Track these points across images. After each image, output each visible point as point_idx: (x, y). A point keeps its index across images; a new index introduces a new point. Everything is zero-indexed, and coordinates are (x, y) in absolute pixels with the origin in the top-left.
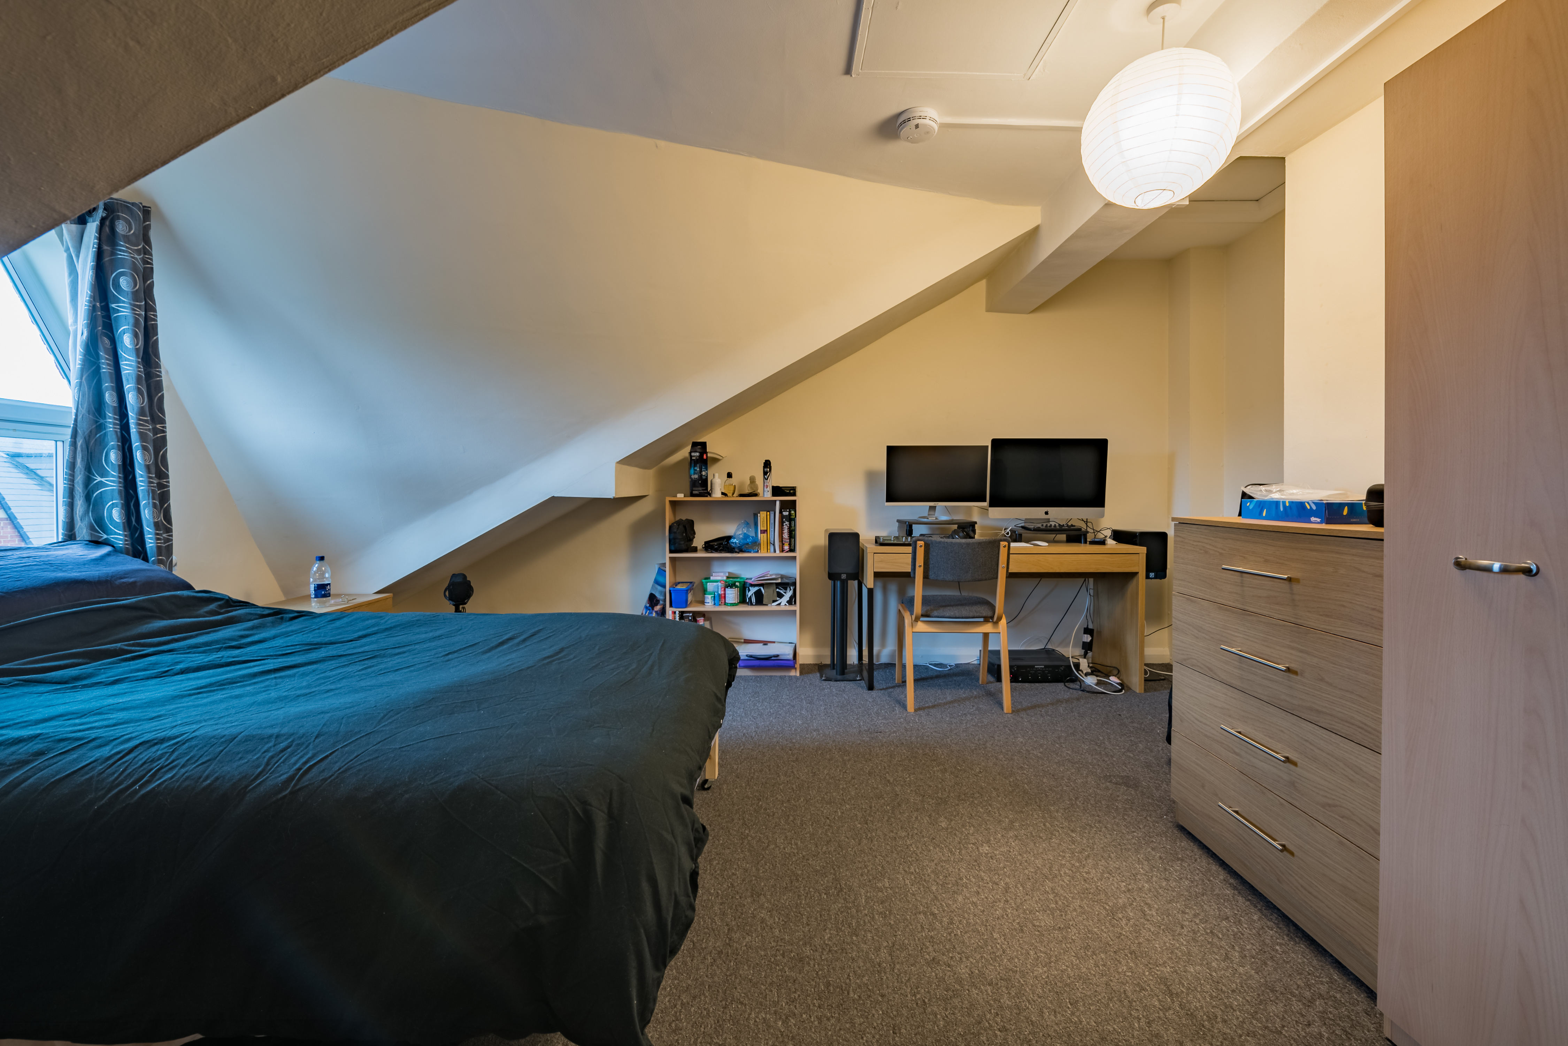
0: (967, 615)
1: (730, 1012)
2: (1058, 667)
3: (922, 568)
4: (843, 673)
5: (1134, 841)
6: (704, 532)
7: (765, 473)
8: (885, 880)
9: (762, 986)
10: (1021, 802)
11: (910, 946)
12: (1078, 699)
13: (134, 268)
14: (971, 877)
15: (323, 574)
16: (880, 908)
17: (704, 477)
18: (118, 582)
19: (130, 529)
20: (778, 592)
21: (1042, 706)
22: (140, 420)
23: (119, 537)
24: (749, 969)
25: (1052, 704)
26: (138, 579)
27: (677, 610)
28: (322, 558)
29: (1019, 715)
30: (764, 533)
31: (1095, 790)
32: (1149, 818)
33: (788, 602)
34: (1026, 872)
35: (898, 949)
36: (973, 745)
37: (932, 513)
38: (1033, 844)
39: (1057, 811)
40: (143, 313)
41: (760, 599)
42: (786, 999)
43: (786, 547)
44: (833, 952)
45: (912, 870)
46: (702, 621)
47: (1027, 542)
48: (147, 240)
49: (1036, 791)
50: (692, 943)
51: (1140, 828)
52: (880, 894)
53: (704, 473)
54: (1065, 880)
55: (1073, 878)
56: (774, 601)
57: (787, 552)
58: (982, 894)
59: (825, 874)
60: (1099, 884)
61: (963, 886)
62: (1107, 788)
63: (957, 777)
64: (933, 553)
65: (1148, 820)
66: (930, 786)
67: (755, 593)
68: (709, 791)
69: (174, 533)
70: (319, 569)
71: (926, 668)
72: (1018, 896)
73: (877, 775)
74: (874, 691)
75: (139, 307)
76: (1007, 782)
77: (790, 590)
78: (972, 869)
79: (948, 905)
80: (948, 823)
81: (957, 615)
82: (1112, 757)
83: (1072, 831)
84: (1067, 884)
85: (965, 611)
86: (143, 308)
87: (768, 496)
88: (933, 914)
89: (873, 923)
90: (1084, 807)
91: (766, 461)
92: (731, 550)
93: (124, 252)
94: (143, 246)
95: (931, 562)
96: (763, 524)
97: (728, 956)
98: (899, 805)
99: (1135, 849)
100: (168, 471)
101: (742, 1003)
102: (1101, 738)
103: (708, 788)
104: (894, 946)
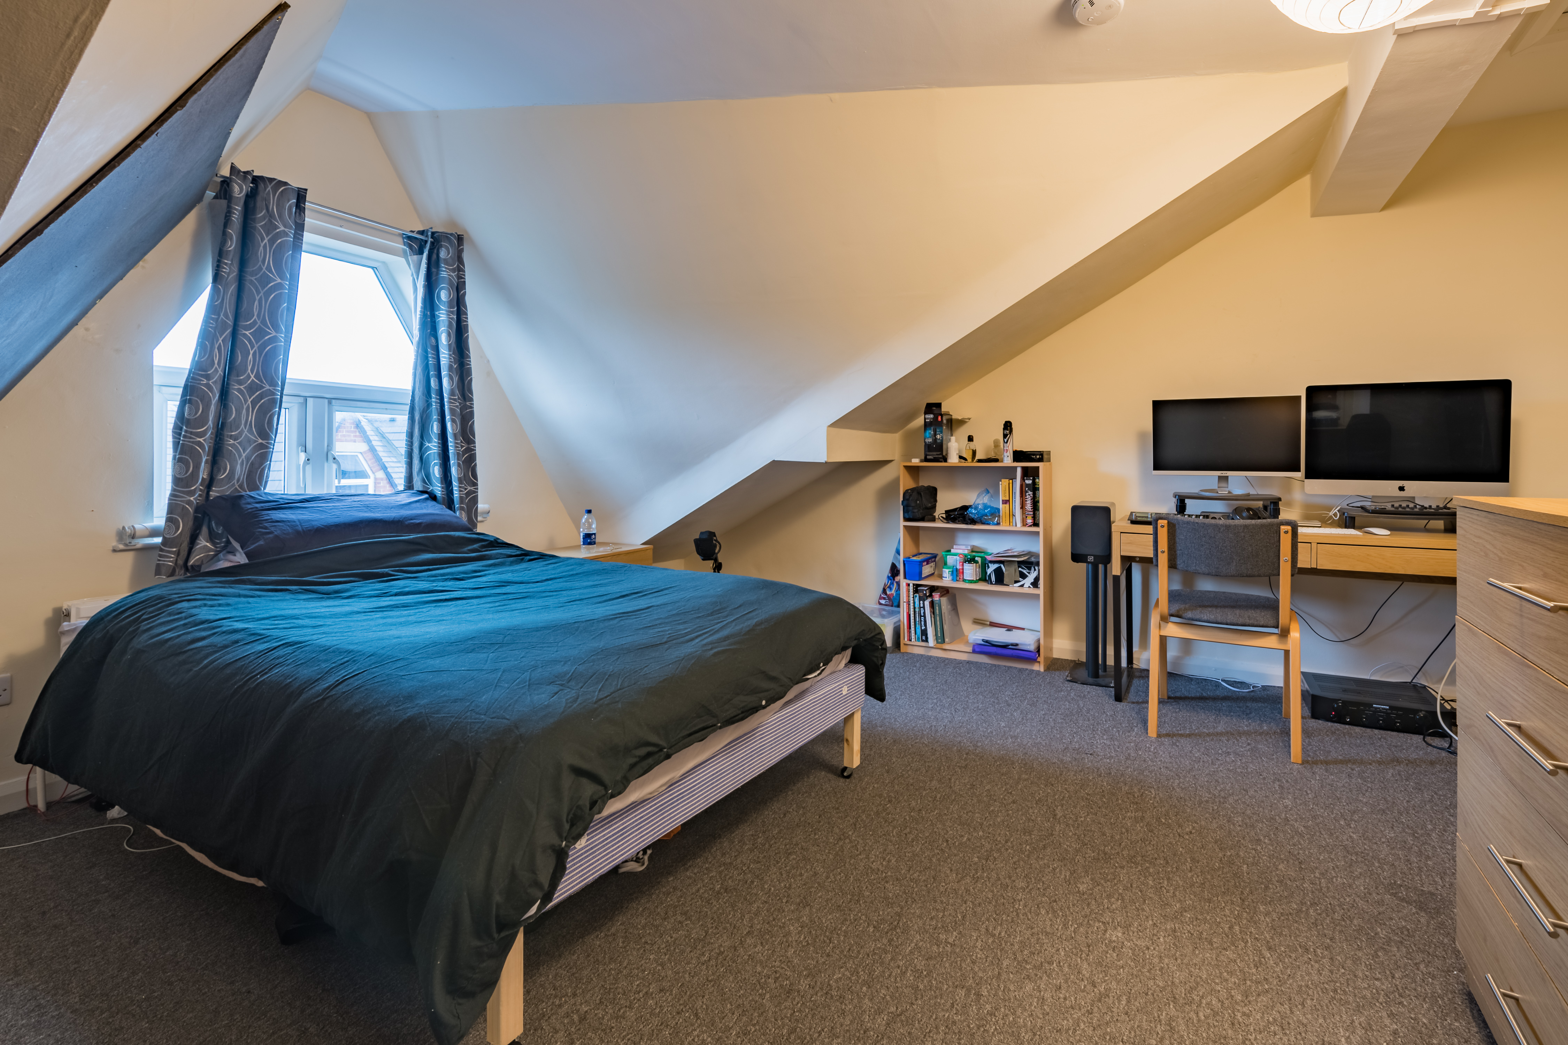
0: (1235, 621)
1: (679, 1020)
2: (1416, 711)
3: (1166, 554)
4: (1096, 675)
5: (1365, 992)
6: (947, 500)
7: (1005, 436)
8: (955, 933)
9: (729, 1005)
10: (1220, 887)
11: (919, 1023)
12: (1432, 763)
13: (451, 283)
14: (1066, 965)
15: (590, 525)
16: (920, 963)
17: (939, 441)
18: (407, 523)
19: (446, 483)
20: (1020, 571)
21: (1361, 762)
22: (450, 399)
23: (438, 489)
24: (733, 981)
25: (1380, 763)
26: (425, 521)
27: (911, 583)
28: (589, 512)
29: (1312, 768)
30: (1006, 503)
31: (1357, 899)
32: (1422, 966)
33: (1032, 584)
34: (1151, 983)
35: (902, 1021)
36: (1207, 795)
37: (1223, 484)
38: (1191, 948)
39: (1267, 914)
40: (455, 317)
41: (1000, 578)
42: (741, 1028)
43: (1030, 521)
44: (829, 996)
45: (996, 932)
46: (938, 596)
47: (1359, 528)
48: (460, 260)
49: (1256, 878)
50: (704, 934)
51: (1393, 977)
52: (935, 948)
53: (938, 437)
54: (1201, 1015)
55: (1215, 1014)
56: (1016, 582)
57: (1030, 526)
58: (1063, 992)
59: (892, 904)
60: (1252, 1038)
61: (1046, 972)
62: (1381, 903)
63: (1152, 831)
64: (1180, 537)
65: (1418, 969)
66: (1104, 834)
67: (994, 570)
68: (848, 780)
69: (479, 487)
70: (587, 520)
71: (1217, 685)
72: (1112, 1012)
73: (1047, 805)
74: (1122, 703)
75: (452, 312)
76: (1220, 855)
77: (1035, 570)
78: (1076, 955)
79: (1006, 989)
80: (1091, 886)
81: (1219, 620)
82: (1428, 858)
83: (1270, 948)
84: (1199, 1021)
85: (1231, 615)
86: (456, 313)
87: (1008, 461)
88: (979, 995)
89: (898, 979)
90: (1316, 920)
91: (1006, 422)
92: (973, 522)
93: (445, 273)
94: (458, 265)
95: (1179, 547)
96: (1005, 493)
97: (725, 960)
98: (1045, 847)
99: (1358, 1006)
100: (474, 438)
101: (696, 1015)
102: (1430, 827)
103: (848, 777)
104: (901, 1015)
